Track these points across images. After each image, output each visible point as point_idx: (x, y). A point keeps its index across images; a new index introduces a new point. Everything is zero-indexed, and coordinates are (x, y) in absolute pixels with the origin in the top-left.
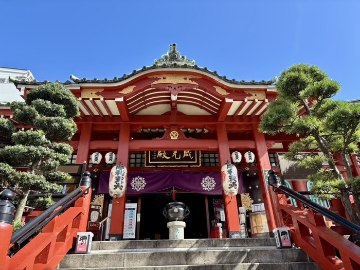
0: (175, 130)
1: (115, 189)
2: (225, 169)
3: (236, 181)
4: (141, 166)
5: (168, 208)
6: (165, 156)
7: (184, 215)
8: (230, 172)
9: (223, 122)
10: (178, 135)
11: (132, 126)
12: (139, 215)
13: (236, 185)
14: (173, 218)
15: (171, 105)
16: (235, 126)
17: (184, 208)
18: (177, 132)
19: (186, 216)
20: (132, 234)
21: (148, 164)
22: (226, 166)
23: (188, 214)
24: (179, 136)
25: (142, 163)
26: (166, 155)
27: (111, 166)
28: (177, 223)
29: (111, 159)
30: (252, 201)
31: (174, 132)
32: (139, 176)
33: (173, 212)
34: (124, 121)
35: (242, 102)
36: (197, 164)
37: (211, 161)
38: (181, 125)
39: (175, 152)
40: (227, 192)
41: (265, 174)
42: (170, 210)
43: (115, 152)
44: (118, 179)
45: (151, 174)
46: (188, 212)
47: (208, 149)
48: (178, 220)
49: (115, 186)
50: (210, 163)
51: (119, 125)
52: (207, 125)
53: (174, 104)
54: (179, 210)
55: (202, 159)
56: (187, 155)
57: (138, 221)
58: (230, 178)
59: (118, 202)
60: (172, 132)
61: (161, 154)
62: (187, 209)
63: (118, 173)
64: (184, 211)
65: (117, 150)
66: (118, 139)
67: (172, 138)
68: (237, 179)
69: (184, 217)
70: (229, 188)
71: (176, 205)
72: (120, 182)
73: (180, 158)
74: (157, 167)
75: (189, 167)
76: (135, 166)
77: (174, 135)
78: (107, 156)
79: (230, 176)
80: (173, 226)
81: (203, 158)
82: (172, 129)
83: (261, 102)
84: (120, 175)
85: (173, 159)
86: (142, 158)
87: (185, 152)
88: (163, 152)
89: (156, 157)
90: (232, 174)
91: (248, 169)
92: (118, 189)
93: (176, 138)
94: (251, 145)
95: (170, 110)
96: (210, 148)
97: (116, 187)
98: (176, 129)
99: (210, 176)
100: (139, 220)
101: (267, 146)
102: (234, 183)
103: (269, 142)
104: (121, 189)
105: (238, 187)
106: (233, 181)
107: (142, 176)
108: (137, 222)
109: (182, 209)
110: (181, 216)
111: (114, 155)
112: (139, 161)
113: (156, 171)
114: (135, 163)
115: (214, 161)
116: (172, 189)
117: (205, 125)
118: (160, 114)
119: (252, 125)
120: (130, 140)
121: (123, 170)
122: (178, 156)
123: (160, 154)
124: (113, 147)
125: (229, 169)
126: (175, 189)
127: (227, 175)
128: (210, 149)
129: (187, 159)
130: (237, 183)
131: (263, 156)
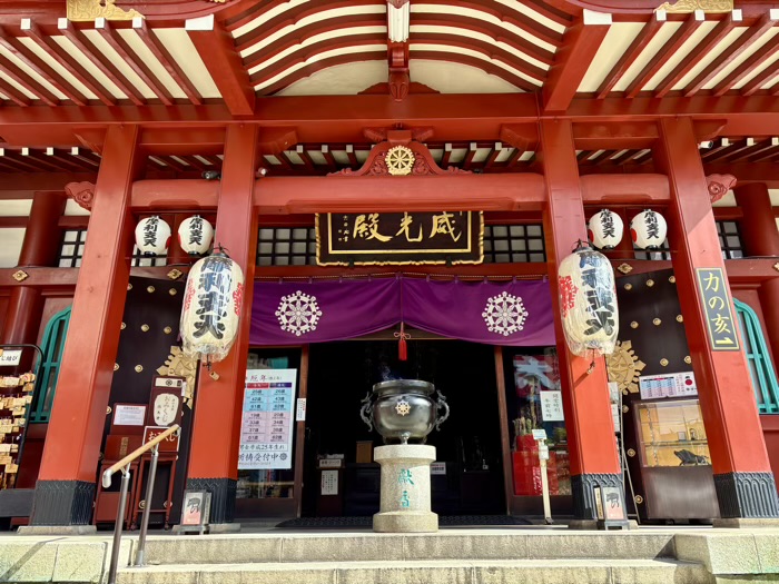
0: (403, 145)
1: (197, 334)
2: (570, 268)
3: (610, 308)
4: (308, 262)
5: (377, 398)
6: (375, 234)
7: (431, 420)
8: (590, 277)
9: (562, 113)
10: (411, 160)
11: (263, 132)
12: (302, 401)
13: (612, 322)
14: (394, 431)
15: (390, 63)
16: (602, 129)
17: (432, 398)
18: (408, 152)
19: (438, 423)
20: (284, 456)
21: (325, 256)
22: (576, 258)
23: (443, 418)
24: (414, 165)
25: (309, 255)
26: (378, 232)
27: (191, 259)
28: (406, 450)
29: (196, 238)
30: (641, 365)
31: (400, 148)
32: (299, 293)
33: (392, 411)
34: (236, 118)
35: (641, 25)
36: (472, 254)
37: (514, 248)
38: (424, 129)
39: (407, 221)
40: (577, 344)
41: (705, 284)
42: (384, 405)
43: (210, 214)
44: (207, 303)
45: (335, 285)
46: (442, 412)
47: (512, 204)
48: (412, 441)
49: (196, 325)
50: (510, 252)
51: (224, 129)
52: (512, 126)
53: (399, 57)
54: (414, 408)
55: (488, 242)
56: (443, 230)
57: (298, 419)
58: (591, 300)
59: (216, 377)
60: (391, 152)
61: (363, 228)
62: (442, 402)
63: (208, 281)
64: (432, 408)
65: (215, 208)
66: (220, 175)
67: (393, 171)
68: (614, 303)
69: (430, 430)
70: (589, 332)
71: (405, 390)
72: (213, 313)
73: (420, 239)
74: (352, 267)
75: (448, 265)
76: (290, 261)
77: (400, 160)
78: (185, 229)
79: (590, 293)
80: (392, 462)
81: (490, 238)
82: (391, 141)
83: (713, 24)
84: (213, 289)
85: (399, 242)
86: (309, 240)
87: (435, 218)
88: (370, 222)
89: (350, 235)
90: (599, 285)
91: (629, 269)
92: (208, 336)
93: (407, 170)
94: (655, 188)
95: (386, 81)
96: (518, 200)
97: (201, 328)
98: (407, 141)
99: (512, 293)
100: (302, 417)
101: (711, 193)
102: (604, 316)
103: (716, 178)
104: (220, 336)
105: (616, 328)
106: (602, 309)
107: (308, 291)
108: (295, 423)
109: (422, 402)
110: (422, 426)
111: (206, 225)
112: (300, 247)
113: (351, 277)
114: (291, 255)
115: (523, 248)
116: (396, 328)
117: (501, 126)
118: (354, 91)
119: (657, 123)
120: (257, 178)
121: (225, 272)
122: (414, 232)
123: (360, 227)
124: (204, 201)
125: (587, 267)
126: (407, 328)
127: (581, 289)
128: (520, 204)
129: (442, 240)
130: (615, 316)
131: (695, 224)
